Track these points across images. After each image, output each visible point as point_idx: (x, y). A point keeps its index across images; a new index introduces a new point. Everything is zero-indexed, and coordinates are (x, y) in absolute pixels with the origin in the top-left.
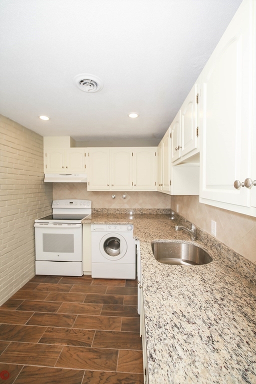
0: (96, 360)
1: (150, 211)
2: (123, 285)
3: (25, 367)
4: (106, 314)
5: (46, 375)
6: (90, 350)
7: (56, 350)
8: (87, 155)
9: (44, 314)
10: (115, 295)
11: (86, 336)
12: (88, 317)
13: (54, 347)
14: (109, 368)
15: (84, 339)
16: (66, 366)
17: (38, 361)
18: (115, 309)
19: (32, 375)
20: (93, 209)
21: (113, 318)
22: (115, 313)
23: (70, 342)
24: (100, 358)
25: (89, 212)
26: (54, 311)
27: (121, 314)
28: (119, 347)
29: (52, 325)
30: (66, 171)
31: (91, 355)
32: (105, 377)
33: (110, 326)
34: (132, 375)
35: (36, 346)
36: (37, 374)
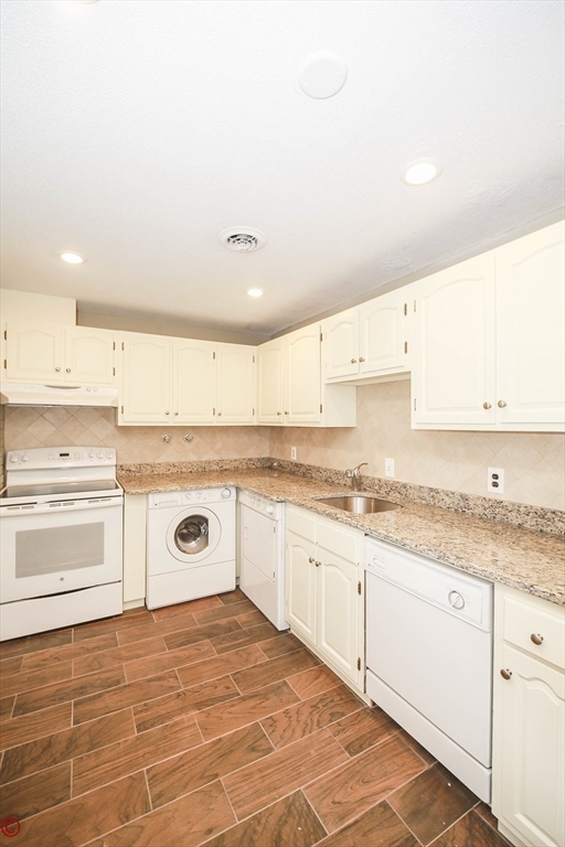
0: (264, 704)
1: (236, 464)
2: (219, 604)
3: (148, 771)
4: (227, 649)
5: (201, 758)
6: (243, 699)
7: (186, 725)
8: (118, 346)
9: (100, 695)
10: (218, 622)
11: (221, 687)
12: (198, 665)
13: (176, 724)
14: (288, 703)
15: (220, 692)
16: (224, 732)
17: (165, 752)
18: (235, 639)
19: (173, 771)
20: (120, 467)
21: (243, 650)
22: (240, 644)
23: (199, 705)
24: (267, 699)
25: (111, 475)
26: (118, 682)
27: (252, 641)
28: (283, 676)
29: (140, 701)
30: (62, 379)
31: (252, 703)
32: (293, 714)
33: (247, 661)
34: (325, 695)
35: (138, 738)
36: (183, 765)
